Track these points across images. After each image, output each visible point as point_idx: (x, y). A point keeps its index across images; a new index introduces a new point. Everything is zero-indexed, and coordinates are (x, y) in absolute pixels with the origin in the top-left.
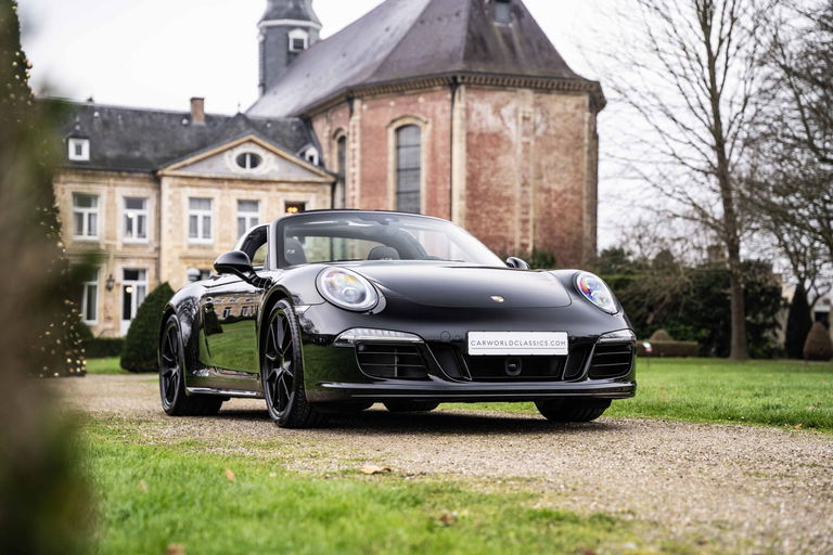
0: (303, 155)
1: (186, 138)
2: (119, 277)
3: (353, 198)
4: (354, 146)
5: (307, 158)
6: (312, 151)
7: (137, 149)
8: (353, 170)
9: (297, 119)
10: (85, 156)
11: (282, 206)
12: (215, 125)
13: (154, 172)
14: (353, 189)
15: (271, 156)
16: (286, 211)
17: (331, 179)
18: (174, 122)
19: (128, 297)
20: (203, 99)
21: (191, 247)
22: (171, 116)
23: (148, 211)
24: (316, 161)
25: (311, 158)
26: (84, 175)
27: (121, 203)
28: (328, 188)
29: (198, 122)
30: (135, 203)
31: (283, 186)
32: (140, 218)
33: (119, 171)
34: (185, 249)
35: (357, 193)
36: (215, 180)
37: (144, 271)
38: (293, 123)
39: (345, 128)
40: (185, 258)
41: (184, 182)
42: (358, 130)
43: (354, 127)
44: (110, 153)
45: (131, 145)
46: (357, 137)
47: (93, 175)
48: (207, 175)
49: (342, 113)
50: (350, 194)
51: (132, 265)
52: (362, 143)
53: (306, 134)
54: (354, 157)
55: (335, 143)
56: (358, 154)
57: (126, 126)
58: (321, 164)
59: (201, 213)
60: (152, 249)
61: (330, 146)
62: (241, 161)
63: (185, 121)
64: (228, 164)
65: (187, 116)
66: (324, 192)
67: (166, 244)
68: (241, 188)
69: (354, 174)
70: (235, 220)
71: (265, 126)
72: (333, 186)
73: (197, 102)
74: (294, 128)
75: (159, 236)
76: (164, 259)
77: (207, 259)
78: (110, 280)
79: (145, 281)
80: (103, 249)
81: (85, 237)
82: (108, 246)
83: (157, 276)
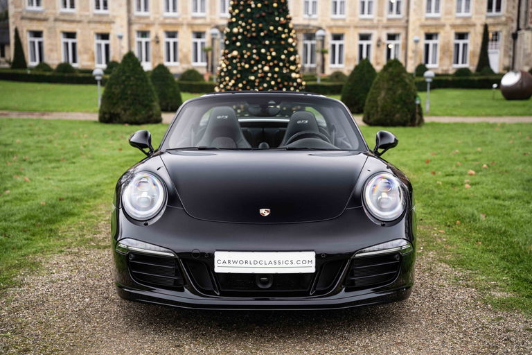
2: (384, 38)
19: (389, 50)
21: (427, 19)
32: (398, 3)
34: (423, 21)
37: (399, 35)
40: (423, 26)
51: (392, 31)
60: (404, 21)
67: (412, 18)
70: (455, 1)
75: (408, 13)
76: (411, 27)
77: (436, 26)
78: (379, 41)
79: (400, 41)
80: (375, 22)
81: (366, 16)
82: (379, 21)
83: (406, 38)
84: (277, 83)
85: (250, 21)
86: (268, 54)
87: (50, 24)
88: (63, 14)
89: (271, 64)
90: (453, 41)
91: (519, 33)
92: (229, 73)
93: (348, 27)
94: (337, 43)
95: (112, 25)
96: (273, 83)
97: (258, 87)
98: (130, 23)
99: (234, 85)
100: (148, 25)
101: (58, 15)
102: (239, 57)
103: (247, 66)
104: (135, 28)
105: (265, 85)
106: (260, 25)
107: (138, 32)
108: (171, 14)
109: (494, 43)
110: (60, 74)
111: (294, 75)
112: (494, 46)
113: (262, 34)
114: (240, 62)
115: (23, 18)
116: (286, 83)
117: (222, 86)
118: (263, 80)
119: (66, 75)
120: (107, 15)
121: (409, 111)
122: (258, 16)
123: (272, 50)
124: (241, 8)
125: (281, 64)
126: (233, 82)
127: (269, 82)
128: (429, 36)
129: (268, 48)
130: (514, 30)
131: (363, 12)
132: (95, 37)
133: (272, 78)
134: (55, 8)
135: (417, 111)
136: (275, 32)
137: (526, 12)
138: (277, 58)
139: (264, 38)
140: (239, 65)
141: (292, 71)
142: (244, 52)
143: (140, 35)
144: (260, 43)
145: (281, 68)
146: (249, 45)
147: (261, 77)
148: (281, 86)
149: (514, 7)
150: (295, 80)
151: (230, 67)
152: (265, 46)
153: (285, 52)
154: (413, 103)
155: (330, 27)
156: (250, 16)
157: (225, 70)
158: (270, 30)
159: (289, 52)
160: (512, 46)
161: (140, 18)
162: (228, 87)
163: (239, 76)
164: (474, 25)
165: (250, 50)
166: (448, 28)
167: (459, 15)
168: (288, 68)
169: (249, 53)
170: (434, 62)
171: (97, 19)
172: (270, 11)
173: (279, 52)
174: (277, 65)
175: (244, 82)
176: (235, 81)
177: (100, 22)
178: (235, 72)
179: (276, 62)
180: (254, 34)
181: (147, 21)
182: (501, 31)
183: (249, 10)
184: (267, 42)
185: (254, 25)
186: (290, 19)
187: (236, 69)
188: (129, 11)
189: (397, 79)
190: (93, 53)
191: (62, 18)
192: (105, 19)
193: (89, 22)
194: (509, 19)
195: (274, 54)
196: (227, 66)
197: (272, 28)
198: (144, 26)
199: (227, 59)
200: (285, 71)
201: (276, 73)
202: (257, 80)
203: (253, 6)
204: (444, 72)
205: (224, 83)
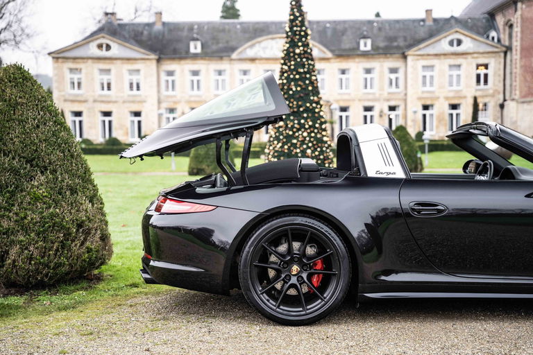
0: (488, 37)
1: (422, 33)
2: (386, 110)
3: (516, 60)
4: (517, 29)
5: (490, 38)
6: (493, 34)
7: (396, 41)
8: (516, 44)
9: (486, 16)
10: (369, 48)
11: (475, 67)
12: (438, 23)
13: (403, 54)
14: (516, 54)
15: (469, 39)
16: (477, 69)
17: (504, 49)
18: (416, 24)
19: (390, 120)
20: (431, 10)
21: (423, 92)
22: (414, 21)
23: (401, 75)
24: (496, 40)
25: (493, 38)
26: (369, 58)
27: (387, 71)
28: (502, 55)
29: (429, 23)
30: (394, 71)
31: (475, 55)
32: (397, 79)
33: (386, 54)
34: (420, 95)
35: (518, 57)
36: (436, 55)
37: (398, 106)
38: (484, 18)
39: (512, 19)
40: (420, 99)
41: (419, 57)
42: (519, 20)
43: (517, 18)
44: (382, 44)
45: (392, 39)
46: (519, 25)
47: (372, 58)
48: (431, 53)
49: (511, 11)
50: (515, 57)
51: (393, 103)
52: (521, 28)
53: (491, 24)
54: (517, 36)
55: (507, 28)
56: (519, 34)
57: (391, 29)
58: (499, 40)
59: (428, 74)
60: (403, 94)
61: (504, 30)
62: (451, 43)
63: (422, 23)
64: (444, 45)
65: (423, 20)
66: (500, 56)
67: (410, 92)
68: (450, 58)
69: (516, 46)
70: (447, 76)
71: (467, 22)
72: (505, 53)
73: (428, 12)
74: (484, 21)
75: (406, 88)
76: (409, 100)
77: (432, 99)
78: (381, 112)
79: (399, 112)
80: (377, 95)
81: (369, 90)
82: (380, 95)
83: (406, 109)
84: (313, 145)
85: (292, 100)
86: (306, 123)
87: (90, 104)
88: (101, 96)
89: (309, 131)
90: (448, 111)
91: (506, 103)
92: (277, 138)
93: (354, 100)
94: (344, 114)
95: (144, 104)
96: (310, 145)
97: (299, 148)
98: (159, 102)
99: (282, 147)
100: (175, 103)
101: (96, 97)
102: (284, 126)
103: (291, 133)
104: (164, 105)
105: (305, 146)
106: (300, 103)
107: (166, 109)
108: (196, 92)
109: (484, 112)
110: (110, 147)
111: (325, 139)
112: (484, 115)
113: (301, 109)
114: (285, 130)
115: (65, 101)
116: (320, 145)
117: (271, 148)
118: (303, 142)
119: (115, 147)
120: (140, 96)
121: (413, 162)
122: (297, 96)
123: (309, 120)
124: (285, 91)
125: (316, 131)
126: (280, 144)
127: (307, 144)
128: (426, 107)
129: (306, 119)
130: (501, 101)
131: (366, 87)
132: (129, 114)
133: (310, 141)
134: (94, 91)
135: (419, 162)
136: (311, 107)
137: (511, 85)
138: (313, 126)
139: (303, 112)
140: (284, 132)
141: (324, 136)
142: (288, 122)
143: (168, 111)
144: (300, 116)
145: (316, 134)
146: (292, 118)
147: (302, 141)
148: (316, 147)
149: (499, 81)
150: (326, 142)
151: (277, 134)
152: (304, 118)
153: (319, 122)
154: (416, 156)
155: (337, 101)
156: (292, 96)
157: (274, 136)
158: (307, 107)
159: (321, 122)
160: (499, 115)
161: (168, 97)
162: (276, 149)
163: (285, 140)
164: (465, 97)
165: (293, 121)
166: (442, 100)
167: (451, 88)
168: (321, 133)
169: (292, 124)
170: (431, 130)
171: (131, 99)
172: (307, 92)
173: (314, 122)
174: (313, 132)
175: (289, 145)
176: (282, 144)
177: (133, 102)
178: (281, 137)
179: (312, 129)
180: (295, 110)
181: (174, 99)
182: (489, 102)
183: (291, 92)
184: (305, 115)
185: (295, 103)
186: (321, 98)
187: (282, 134)
188: (159, 92)
189: (403, 139)
190: (127, 129)
191: (100, 99)
192: (138, 99)
193: (124, 102)
194: (496, 91)
195: (310, 123)
196: (275, 133)
197: (308, 105)
198: (172, 104)
199: (275, 128)
200: (319, 136)
201: (312, 137)
202: (299, 143)
203: (294, 89)
204: (440, 139)
205: (273, 146)
